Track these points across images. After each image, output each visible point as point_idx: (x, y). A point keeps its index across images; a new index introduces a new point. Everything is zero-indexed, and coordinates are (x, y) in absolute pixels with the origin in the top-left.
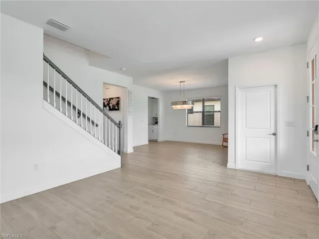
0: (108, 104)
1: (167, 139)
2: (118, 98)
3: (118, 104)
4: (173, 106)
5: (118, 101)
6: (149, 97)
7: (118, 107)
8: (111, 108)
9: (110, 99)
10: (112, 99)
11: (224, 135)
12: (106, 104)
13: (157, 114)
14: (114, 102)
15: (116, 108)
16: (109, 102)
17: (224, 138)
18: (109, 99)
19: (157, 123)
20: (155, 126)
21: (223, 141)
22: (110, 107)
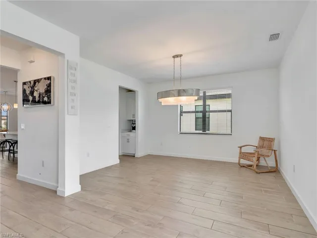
0: (32, 93)
1: (149, 152)
2: (49, 78)
3: (48, 91)
4: (160, 100)
5: (49, 86)
6: (121, 88)
7: (49, 97)
8: (37, 99)
9: (35, 82)
10: (38, 81)
11: (241, 148)
12: (28, 92)
13: (134, 116)
14: (41, 88)
15: (46, 99)
16: (33, 87)
17: (240, 153)
18: (32, 83)
19: (134, 128)
20: (132, 134)
21: (240, 158)
22: (34, 98)
